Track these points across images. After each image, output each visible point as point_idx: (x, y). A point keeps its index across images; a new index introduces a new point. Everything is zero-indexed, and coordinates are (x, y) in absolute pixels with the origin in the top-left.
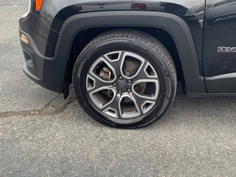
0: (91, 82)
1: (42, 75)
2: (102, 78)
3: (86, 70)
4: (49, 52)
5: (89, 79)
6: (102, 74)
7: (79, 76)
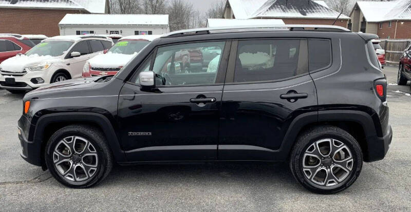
0: (56, 157)
1: (27, 154)
2: (63, 154)
3: (53, 150)
4: (30, 139)
5: (55, 154)
6: (63, 152)
7: (48, 153)
